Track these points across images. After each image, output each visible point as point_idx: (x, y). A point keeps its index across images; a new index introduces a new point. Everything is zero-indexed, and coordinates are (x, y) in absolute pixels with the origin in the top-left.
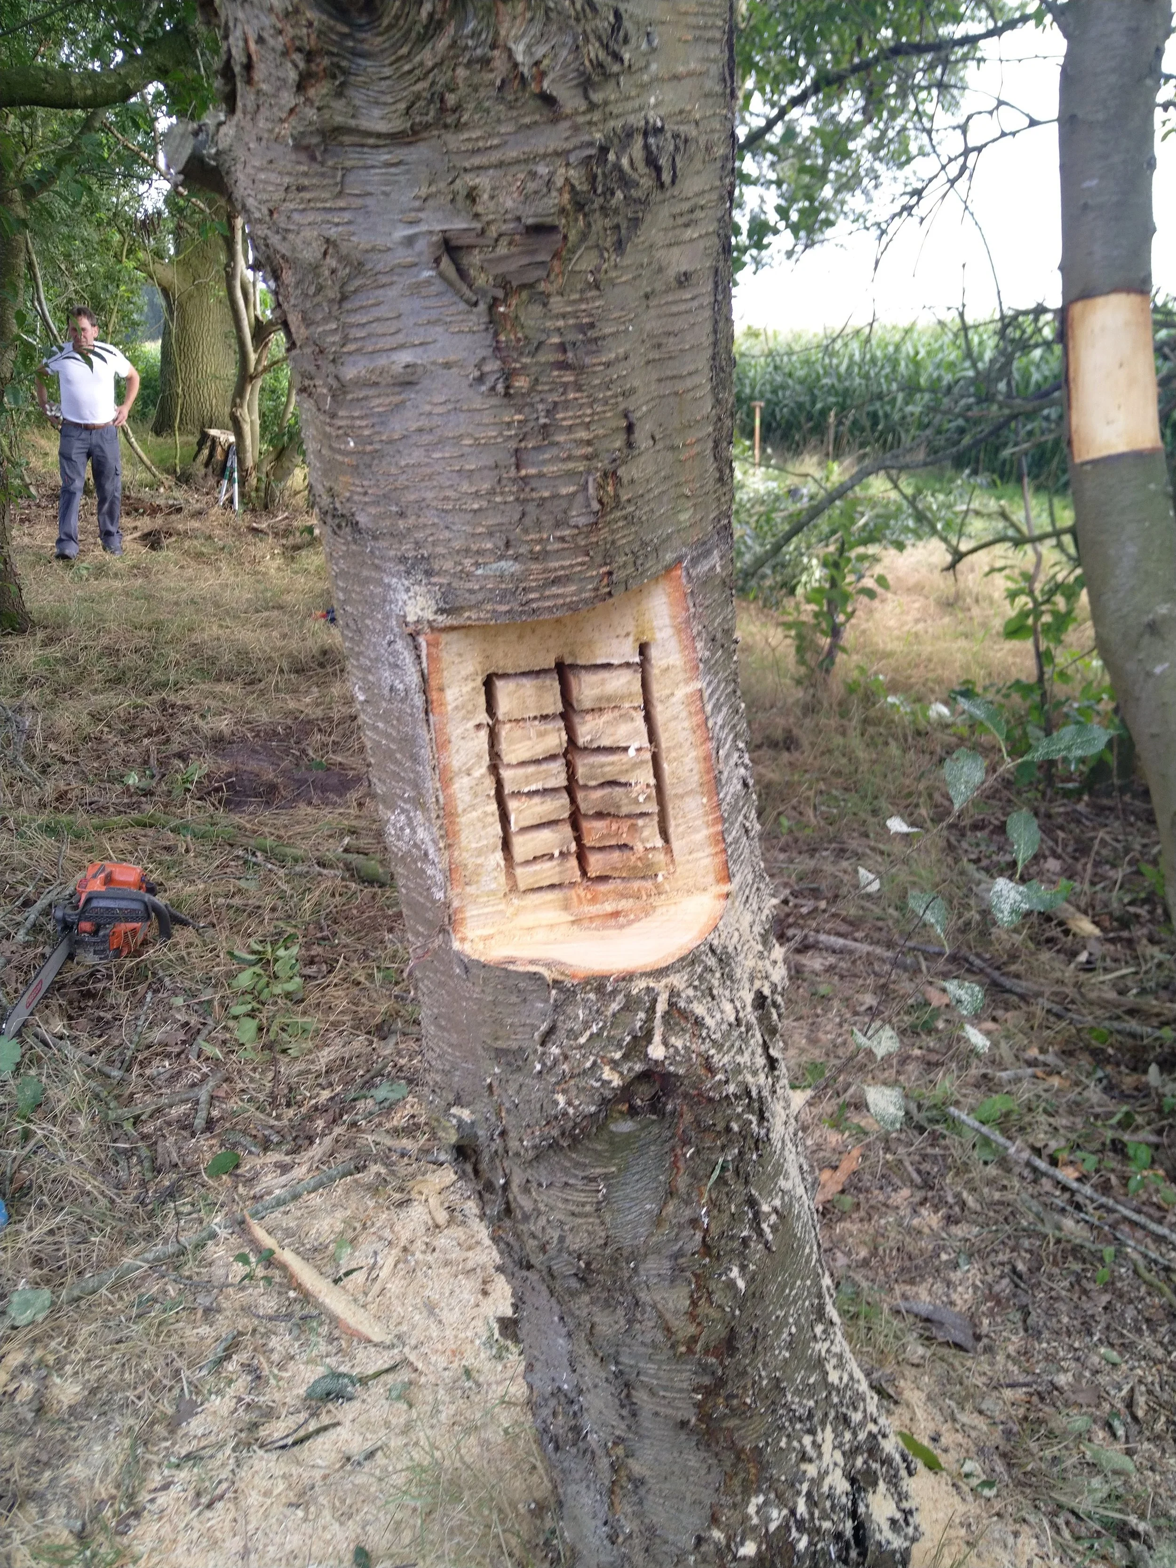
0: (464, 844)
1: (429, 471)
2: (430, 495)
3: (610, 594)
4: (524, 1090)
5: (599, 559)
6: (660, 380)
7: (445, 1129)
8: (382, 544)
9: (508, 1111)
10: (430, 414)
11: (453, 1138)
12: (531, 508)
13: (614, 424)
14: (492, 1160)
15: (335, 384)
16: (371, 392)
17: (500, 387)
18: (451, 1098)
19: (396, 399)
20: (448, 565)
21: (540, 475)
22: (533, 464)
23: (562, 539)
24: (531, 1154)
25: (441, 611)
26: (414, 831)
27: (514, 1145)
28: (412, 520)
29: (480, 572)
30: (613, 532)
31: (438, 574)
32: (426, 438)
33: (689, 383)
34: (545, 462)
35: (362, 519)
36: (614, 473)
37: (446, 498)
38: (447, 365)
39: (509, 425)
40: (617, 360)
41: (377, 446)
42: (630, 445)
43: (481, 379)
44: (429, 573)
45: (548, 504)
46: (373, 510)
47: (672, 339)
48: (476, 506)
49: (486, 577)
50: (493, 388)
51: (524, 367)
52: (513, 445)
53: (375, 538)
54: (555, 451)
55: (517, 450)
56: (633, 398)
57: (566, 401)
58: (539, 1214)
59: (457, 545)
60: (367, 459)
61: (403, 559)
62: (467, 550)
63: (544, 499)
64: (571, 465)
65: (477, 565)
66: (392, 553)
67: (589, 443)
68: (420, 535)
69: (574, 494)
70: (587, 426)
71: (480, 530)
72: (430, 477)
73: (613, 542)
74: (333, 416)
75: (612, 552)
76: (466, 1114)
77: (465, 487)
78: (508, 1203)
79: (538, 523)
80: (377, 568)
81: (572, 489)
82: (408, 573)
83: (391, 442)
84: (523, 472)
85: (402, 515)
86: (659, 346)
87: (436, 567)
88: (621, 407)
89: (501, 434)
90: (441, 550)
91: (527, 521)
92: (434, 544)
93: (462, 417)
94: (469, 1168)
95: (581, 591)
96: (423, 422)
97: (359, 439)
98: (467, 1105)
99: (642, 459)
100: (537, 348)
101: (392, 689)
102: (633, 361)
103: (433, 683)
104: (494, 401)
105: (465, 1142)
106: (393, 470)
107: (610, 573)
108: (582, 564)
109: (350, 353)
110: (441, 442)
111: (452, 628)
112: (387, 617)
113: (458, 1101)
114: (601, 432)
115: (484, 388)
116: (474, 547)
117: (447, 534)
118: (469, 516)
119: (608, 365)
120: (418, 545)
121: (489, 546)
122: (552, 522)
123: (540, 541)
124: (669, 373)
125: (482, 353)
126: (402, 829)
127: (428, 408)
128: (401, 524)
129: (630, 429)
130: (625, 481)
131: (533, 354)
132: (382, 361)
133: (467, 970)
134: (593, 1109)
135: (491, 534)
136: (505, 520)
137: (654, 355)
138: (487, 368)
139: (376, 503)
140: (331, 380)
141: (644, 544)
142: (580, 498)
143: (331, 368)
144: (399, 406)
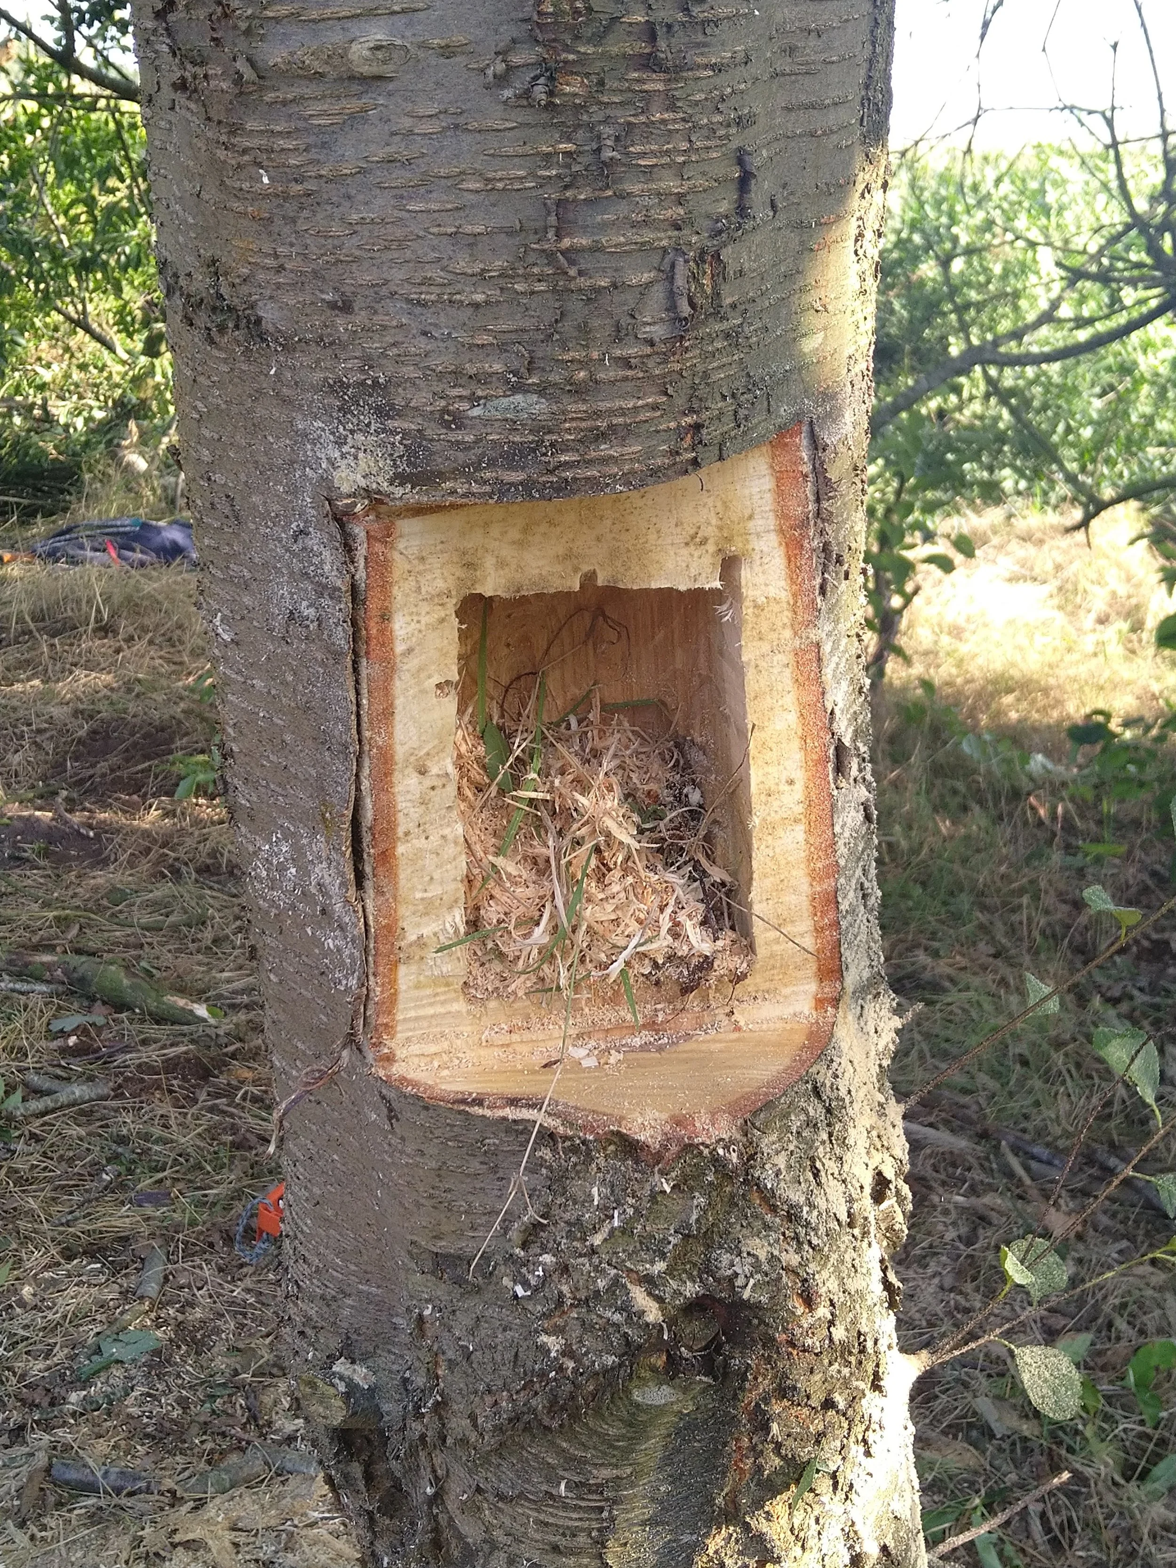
0: (402, 892)
1: (399, 233)
2: (398, 275)
3: (695, 463)
4: (484, 1331)
5: (681, 402)
6: (788, 109)
7: (323, 1400)
8: (302, 359)
9: (452, 1364)
10: (411, 132)
11: (337, 1414)
12: (575, 305)
13: (720, 170)
14: (413, 1452)
15: (248, 74)
16: (309, 89)
17: (540, 93)
18: (335, 1343)
19: (353, 105)
20: (421, 398)
21: (596, 249)
22: (585, 229)
23: (626, 363)
24: (490, 1441)
25: (400, 479)
26: (304, 871)
27: (459, 1425)
28: (361, 317)
29: (476, 412)
30: (708, 356)
31: (400, 415)
32: (399, 176)
33: (832, 118)
34: (604, 226)
35: (269, 313)
36: (717, 256)
37: (427, 282)
38: (447, 51)
39: (548, 157)
40: (733, 63)
41: (311, 186)
42: (742, 210)
43: (502, 80)
44: (381, 413)
45: (605, 300)
46: (290, 300)
47: (813, 41)
48: (479, 298)
49: (487, 422)
50: (527, 94)
51: (583, 59)
52: (553, 194)
53: (288, 348)
54: (623, 208)
55: (559, 203)
56: (751, 131)
57: (650, 124)
58: (494, 1546)
59: (439, 362)
60: (290, 209)
61: (337, 387)
62: (457, 373)
63: (598, 290)
64: (648, 235)
65: (473, 400)
66: (317, 376)
67: (680, 200)
68: (374, 346)
69: (649, 285)
70: (680, 171)
71: (485, 339)
72: (401, 244)
73: (706, 375)
74: (235, 130)
75: (702, 391)
76: (360, 1375)
77: (462, 264)
78: (436, 1530)
79: (584, 330)
80: (286, 401)
81: (646, 277)
82: (344, 410)
83: (336, 179)
84: (566, 243)
85: (345, 307)
86: (792, 50)
87: (399, 402)
88: (735, 144)
89: (532, 175)
90: (409, 372)
91: (567, 326)
92: (398, 361)
93: (467, 139)
94: (356, 1470)
95: (650, 453)
96: (397, 148)
97: (280, 172)
98: (365, 1358)
99: (758, 238)
100: (607, 29)
101: (293, 616)
102: (756, 69)
103: (373, 605)
104: (522, 116)
105: (356, 1423)
106: (336, 229)
107: (697, 427)
108: (655, 407)
109: (277, 20)
110: (427, 183)
111: (419, 511)
112: (294, 490)
113: (348, 1352)
114: (701, 182)
115: (507, 93)
116: (470, 369)
117: (423, 344)
118: (465, 314)
119: (718, 69)
120: (368, 362)
121: (498, 367)
122: (609, 330)
123: (583, 364)
124: (803, 98)
125: (508, 32)
126: (282, 869)
127: (407, 122)
128: (342, 324)
129: (744, 182)
130: (730, 271)
131: (598, 38)
132: (334, 37)
133: (392, 1115)
134: (610, 1360)
135: (502, 348)
136: (527, 324)
137: (784, 64)
138: (516, 59)
139: (297, 286)
140: (241, 65)
141: (751, 385)
142: (658, 294)
143: (242, 44)
144: (356, 118)
